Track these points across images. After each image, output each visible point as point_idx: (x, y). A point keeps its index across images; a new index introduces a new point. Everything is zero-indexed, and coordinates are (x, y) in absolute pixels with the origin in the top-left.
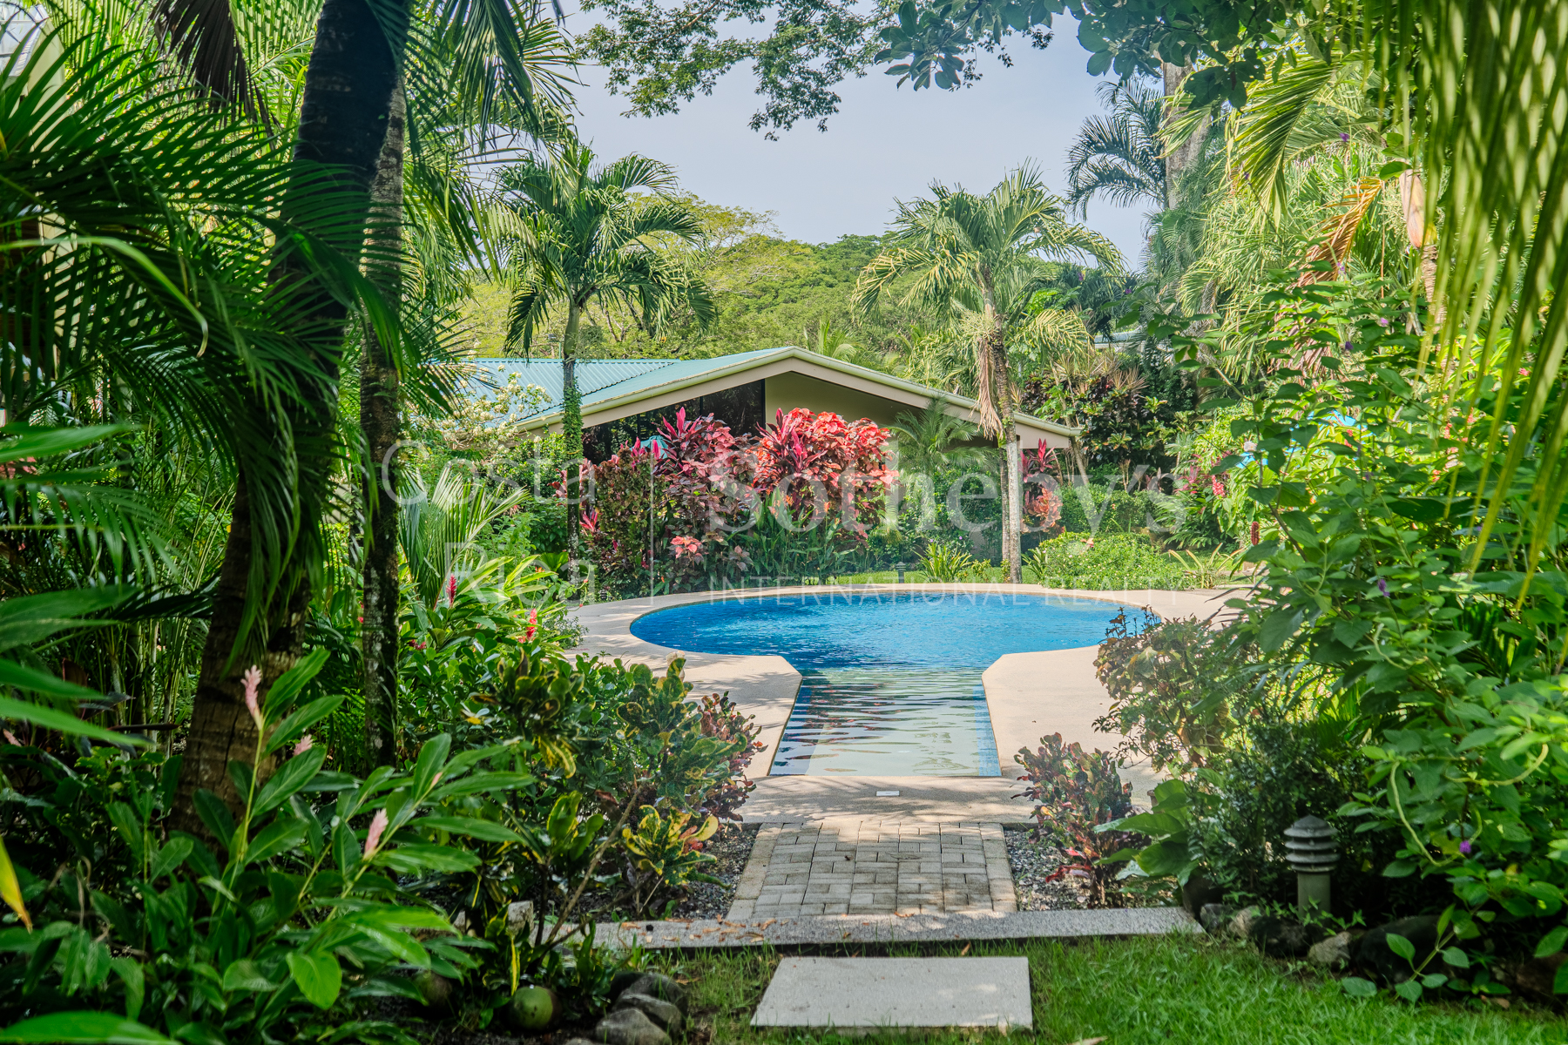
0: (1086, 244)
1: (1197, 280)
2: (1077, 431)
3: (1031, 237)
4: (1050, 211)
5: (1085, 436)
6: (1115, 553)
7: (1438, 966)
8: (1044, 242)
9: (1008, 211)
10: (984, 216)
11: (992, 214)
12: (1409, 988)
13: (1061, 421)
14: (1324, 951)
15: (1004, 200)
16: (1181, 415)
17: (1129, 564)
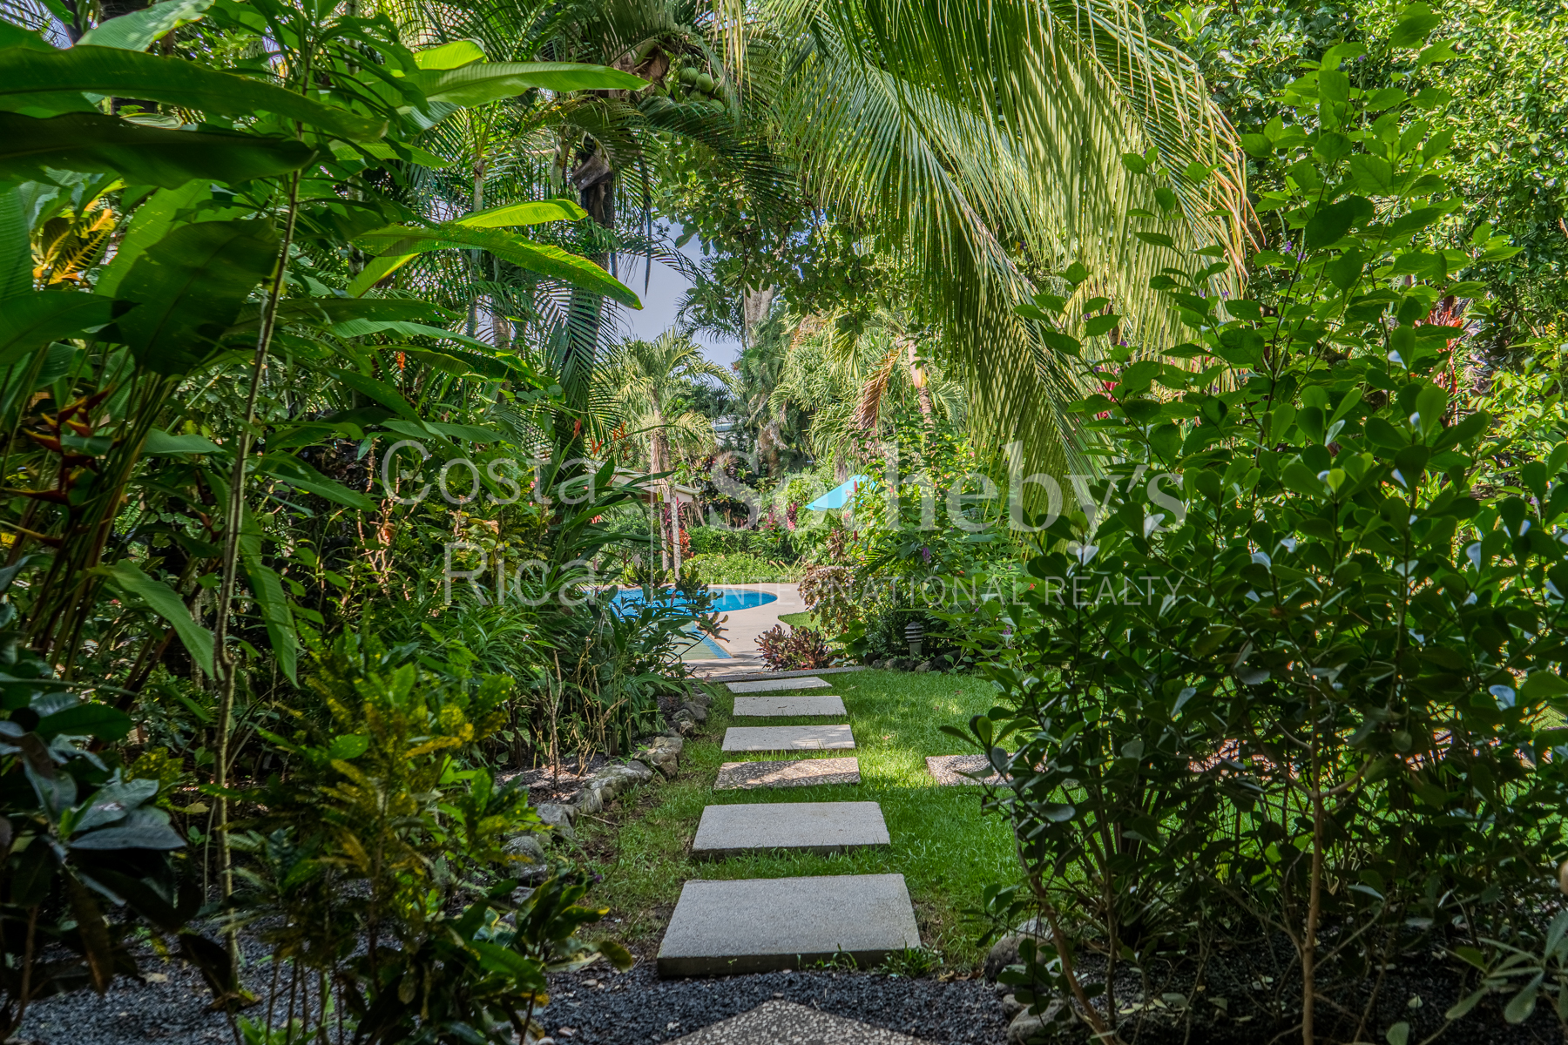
0: (714, 373)
1: (780, 396)
2: (697, 490)
3: (681, 369)
4: (694, 353)
5: (702, 494)
6: (742, 562)
7: (962, 662)
8: (690, 370)
9: (668, 352)
10: (652, 355)
11: (657, 354)
12: (953, 670)
13: (686, 484)
14: (920, 668)
15: (665, 346)
16: (761, 480)
17: (750, 568)
